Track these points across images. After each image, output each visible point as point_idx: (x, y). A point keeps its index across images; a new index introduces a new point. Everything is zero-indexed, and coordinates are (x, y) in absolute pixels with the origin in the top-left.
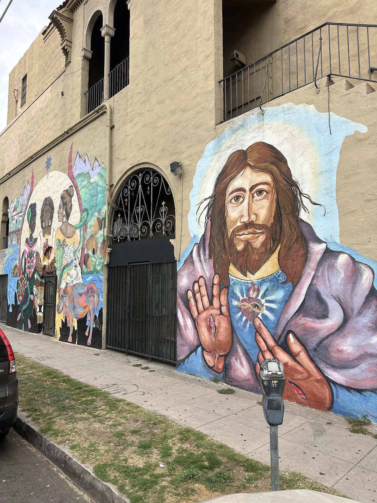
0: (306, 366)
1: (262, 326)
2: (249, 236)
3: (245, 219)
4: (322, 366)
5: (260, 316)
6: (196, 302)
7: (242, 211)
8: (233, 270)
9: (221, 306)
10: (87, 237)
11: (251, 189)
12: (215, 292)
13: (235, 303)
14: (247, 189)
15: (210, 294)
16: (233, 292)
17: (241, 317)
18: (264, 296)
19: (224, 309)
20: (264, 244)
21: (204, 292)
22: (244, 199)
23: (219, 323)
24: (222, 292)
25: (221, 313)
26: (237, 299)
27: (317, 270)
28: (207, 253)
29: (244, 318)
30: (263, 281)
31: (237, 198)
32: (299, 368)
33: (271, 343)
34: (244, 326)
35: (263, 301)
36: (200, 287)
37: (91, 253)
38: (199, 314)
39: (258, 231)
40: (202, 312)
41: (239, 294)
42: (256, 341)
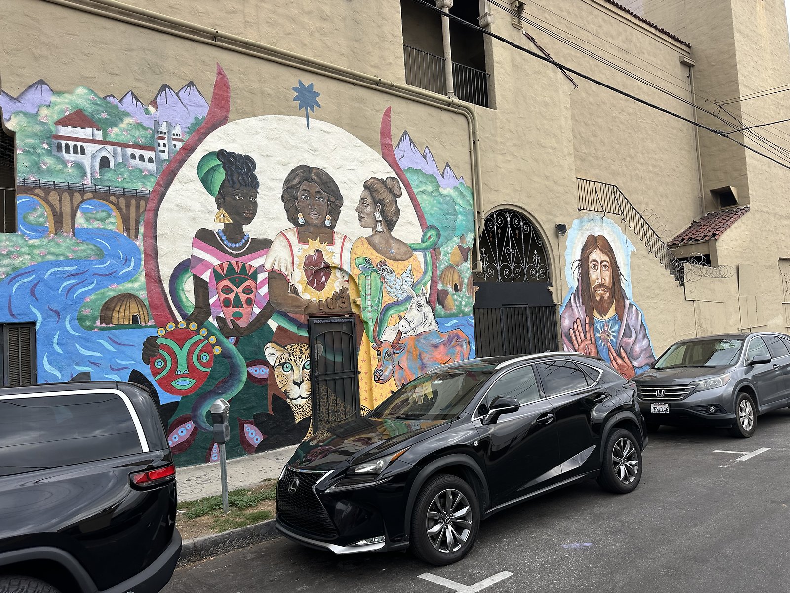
0: (626, 362)
1: (611, 346)
2: (602, 292)
3: (600, 281)
4: (632, 360)
5: (609, 341)
6: (576, 337)
7: (598, 275)
8: (596, 313)
9: (591, 338)
10: (440, 266)
11: (602, 262)
12: (587, 329)
13: (598, 335)
14: (599, 262)
15: (584, 331)
16: (597, 327)
17: (602, 343)
18: (611, 328)
19: (593, 339)
20: (609, 298)
21: (580, 330)
22: (598, 267)
23: (591, 350)
24: (591, 328)
25: (592, 343)
26: (599, 332)
27: (628, 314)
28: (581, 301)
29: (603, 343)
30: (610, 320)
31: (595, 266)
32: (625, 365)
33: (615, 355)
34: (603, 349)
35: (610, 332)
36: (577, 326)
37: (450, 289)
38: (579, 346)
39: (606, 290)
40: (581, 344)
41: (600, 329)
42: (609, 356)
